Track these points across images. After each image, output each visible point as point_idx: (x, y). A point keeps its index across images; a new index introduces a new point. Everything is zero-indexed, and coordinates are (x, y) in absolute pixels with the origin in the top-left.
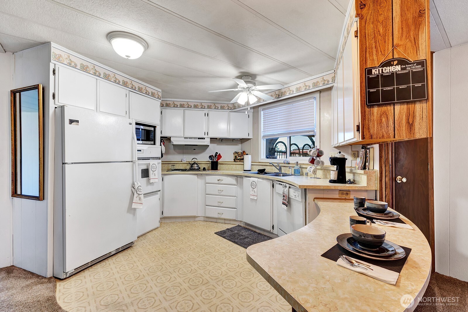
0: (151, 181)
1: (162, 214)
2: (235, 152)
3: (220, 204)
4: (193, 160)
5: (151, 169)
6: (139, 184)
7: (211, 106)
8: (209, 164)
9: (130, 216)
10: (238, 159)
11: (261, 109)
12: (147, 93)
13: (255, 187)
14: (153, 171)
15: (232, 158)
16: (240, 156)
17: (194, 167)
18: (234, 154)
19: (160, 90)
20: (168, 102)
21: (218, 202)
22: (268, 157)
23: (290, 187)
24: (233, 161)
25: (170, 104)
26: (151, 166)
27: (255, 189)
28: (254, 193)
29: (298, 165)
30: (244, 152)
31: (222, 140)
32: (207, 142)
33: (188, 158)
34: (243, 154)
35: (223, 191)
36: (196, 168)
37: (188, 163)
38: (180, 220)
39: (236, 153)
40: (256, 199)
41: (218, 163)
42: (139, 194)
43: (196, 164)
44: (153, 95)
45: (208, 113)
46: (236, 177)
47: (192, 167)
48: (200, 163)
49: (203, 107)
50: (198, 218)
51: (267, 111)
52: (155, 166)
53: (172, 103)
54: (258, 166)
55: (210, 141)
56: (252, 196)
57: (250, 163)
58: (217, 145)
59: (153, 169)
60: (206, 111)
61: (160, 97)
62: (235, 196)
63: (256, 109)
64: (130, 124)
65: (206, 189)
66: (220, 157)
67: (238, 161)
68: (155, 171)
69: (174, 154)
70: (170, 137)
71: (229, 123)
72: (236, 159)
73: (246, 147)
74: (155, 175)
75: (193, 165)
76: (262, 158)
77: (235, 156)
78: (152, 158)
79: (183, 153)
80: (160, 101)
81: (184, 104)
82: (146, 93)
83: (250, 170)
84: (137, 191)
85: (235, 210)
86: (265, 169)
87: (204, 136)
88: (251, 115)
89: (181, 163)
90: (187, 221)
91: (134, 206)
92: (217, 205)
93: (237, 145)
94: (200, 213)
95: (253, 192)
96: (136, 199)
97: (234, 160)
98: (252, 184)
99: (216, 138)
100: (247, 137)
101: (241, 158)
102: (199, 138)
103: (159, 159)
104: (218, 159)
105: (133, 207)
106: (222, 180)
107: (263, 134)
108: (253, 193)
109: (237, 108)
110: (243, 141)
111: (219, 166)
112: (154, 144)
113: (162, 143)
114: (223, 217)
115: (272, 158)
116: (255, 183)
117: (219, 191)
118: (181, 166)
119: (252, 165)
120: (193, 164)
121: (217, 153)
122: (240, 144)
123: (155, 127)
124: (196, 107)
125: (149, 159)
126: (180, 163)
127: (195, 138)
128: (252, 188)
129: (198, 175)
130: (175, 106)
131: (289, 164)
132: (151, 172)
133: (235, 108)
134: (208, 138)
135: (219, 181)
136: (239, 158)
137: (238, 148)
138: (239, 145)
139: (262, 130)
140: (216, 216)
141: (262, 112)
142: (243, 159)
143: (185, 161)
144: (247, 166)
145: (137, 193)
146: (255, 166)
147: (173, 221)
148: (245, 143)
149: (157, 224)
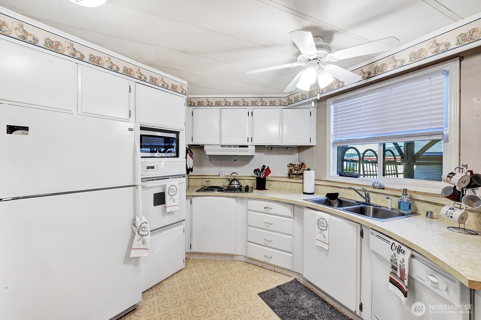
0: (168, 210)
1: (191, 248)
2: (290, 164)
3: (269, 243)
4: (234, 175)
5: (167, 193)
6: (144, 220)
7: (256, 101)
8: (255, 181)
9: (130, 268)
10: (295, 174)
11: (331, 102)
12: (165, 86)
13: (325, 229)
14: (172, 196)
15: (285, 172)
16: (297, 170)
17: (233, 185)
18: (288, 166)
19: (186, 83)
20: (200, 100)
21: (265, 239)
22: (341, 173)
23: (412, 256)
24: (287, 176)
25: (202, 102)
26: (167, 188)
27: (326, 233)
28: (322, 238)
29: (406, 195)
30: (303, 164)
31: (271, 148)
32: (250, 151)
33: (227, 171)
34: (301, 167)
35: (271, 224)
36: (236, 186)
37: (226, 177)
38: (213, 258)
39: (292, 166)
40: (327, 249)
41: (266, 180)
42: (142, 236)
43: (237, 180)
44: (174, 89)
45: (252, 112)
46: (293, 206)
47: (230, 184)
48: (242, 178)
49: (245, 104)
50: (237, 257)
51: (340, 105)
52: (174, 188)
53: (206, 100)
54: (325, 187)
55: (255, 149)
56: (320, 242)
57: (313, 182)
58: (265, 154)
59: (172, 192)
60: (250, 109)
61: (186, 92)
62: (290, 235)
63: (323, 103)
64: (131, 130)
65: (247, 219)
66: (268, 171)
67: (295, 176)
68: (174, 195)
69: (208, 166)
70: (204, 145)
71: (281, 124)
72: (291, 174)
73: (305, 157)
74: (174, 201)
75: (232, 182)
76: (332, 175)
77: (290, 169)
78: (171, 176)
79: (221, 165)
80: (186, 97)
81: (220, 102)
82: (163, 85)
83: (312, 192)
84: (140, 230)
85: (291, 255)
86: (337, 194)
87: (247, 144)
88: (314, 111)
89: (218, 177)
90: (222, 259)
91: (133, 254)
92: (263, 244)
93: (292, 154)
94: (239, 251)
95: (321, 236)
96: (136, 243)
97: (289, 174)
98: (319, 222)
99: (264, 146)
100: (308, 143)
101: (299, 172)
102: (240, 146)
103: (183, 177)
104: (267, 174)
105: (132, 256)
106: (271, 209)
107: (333, 139)
108: (320, 238)
109: (293, 102)
110: (300, 149)
111: (267, 183)
112: (177, 156)
113: (188, 155)
114: (271, 262)
115: (350, 177)
116: (325, 222)
117: (267, 224)
118: (218, 182)
119: (316, 185)
120: (233, 180)
121: (264, 166)
122: (297, 152)
123: (177, 133)
124: (236, 104)
125: (168, 178)
126: (216, 177)
127: (235, 146)
128: (319, 228)
129: (237, 198)
130: (210, 105)
131: (383, 189)
132: (167, 197)
133: (291, 102)
134: (252, 145)
135: (266, 209)
136: (295, 172)
137: (294, 158)
138: (295, 155)
139: (332, 133)
140: (262, 259)
141: (332, 107)
142: (302, 174)
143: (224, 175)
144: (309, 186)
145: (139, 234)
146: (321, 187)
147: (204, 258)
148: (304, 151)
149: (182, 265)
